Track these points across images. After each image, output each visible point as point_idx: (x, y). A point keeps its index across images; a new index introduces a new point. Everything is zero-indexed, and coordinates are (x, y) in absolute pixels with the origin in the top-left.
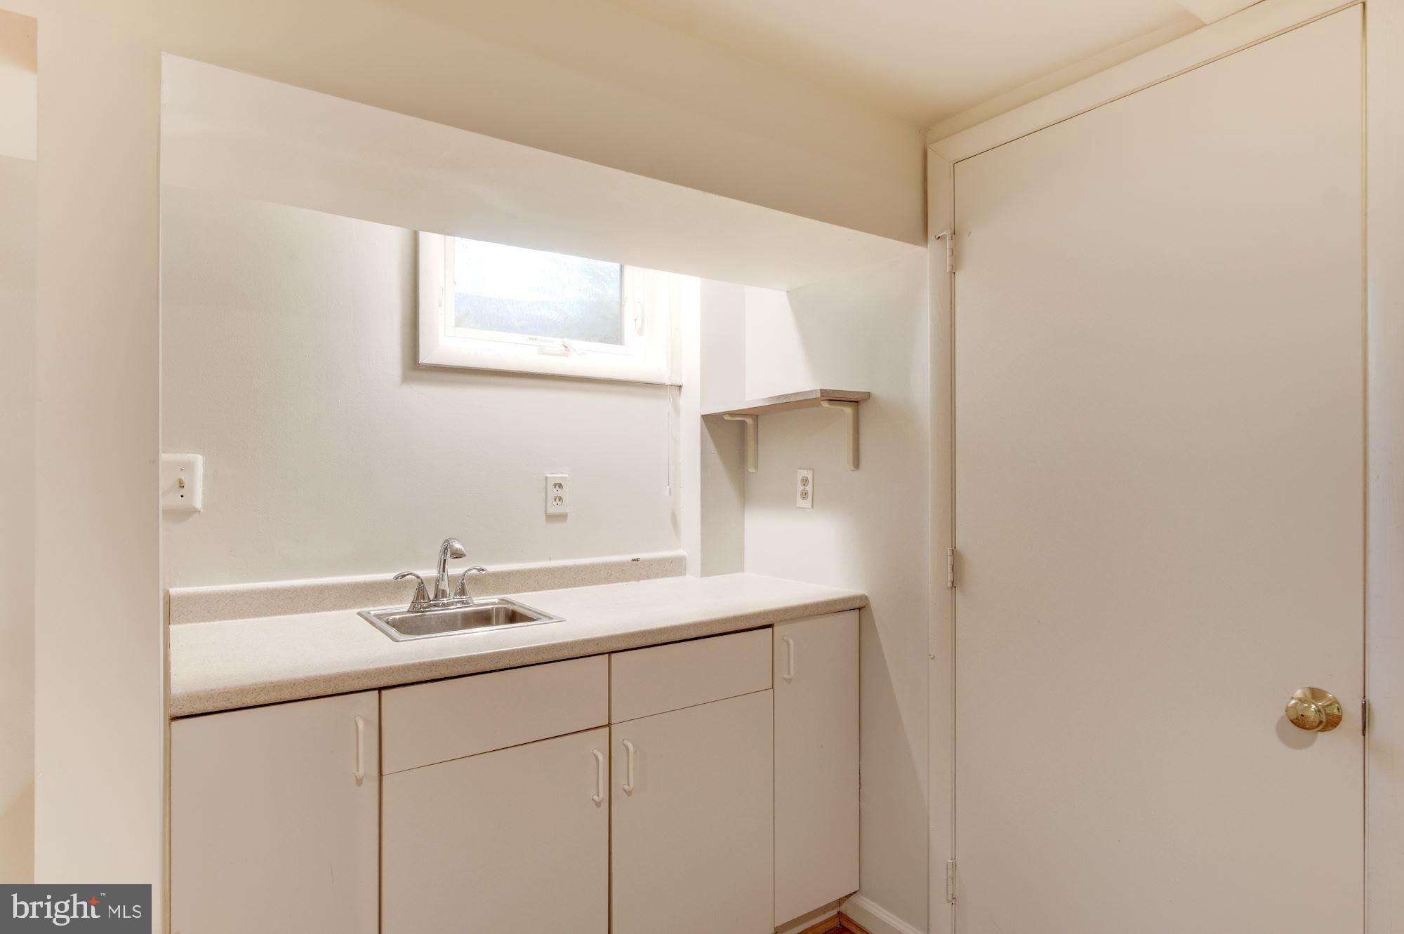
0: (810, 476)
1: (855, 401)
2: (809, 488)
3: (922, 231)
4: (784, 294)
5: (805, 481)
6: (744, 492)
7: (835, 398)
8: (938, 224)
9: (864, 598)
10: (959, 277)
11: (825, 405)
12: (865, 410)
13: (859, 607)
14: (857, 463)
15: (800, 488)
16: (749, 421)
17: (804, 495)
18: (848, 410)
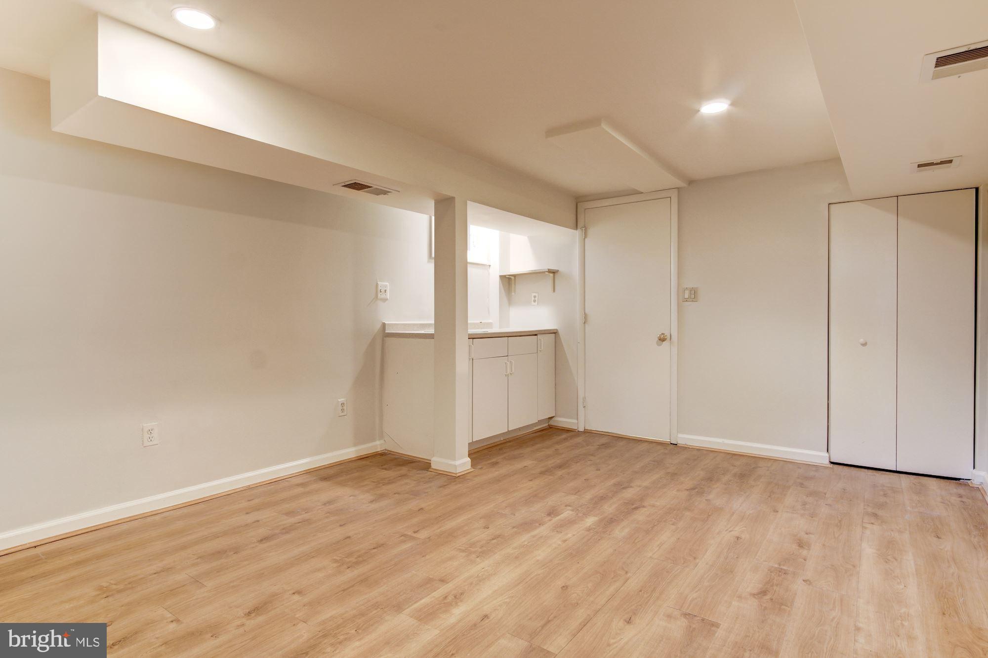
0: (537, 295)
1: (554, 272)
2: (536, 299)
3: (576, 227)
4: (526, 238)
5: (535, 297)
6: (510, 301)
7: (550, 271)
8: (581, 224)
9: (557, 330)
10: (586, 240)
11: (547, 273)
12: (557, 275)
13: (555, 333)
14: (554, 291)
15: (533, 299)
16: (513, 278)
17: (535, 301)
18: (552, 275)
